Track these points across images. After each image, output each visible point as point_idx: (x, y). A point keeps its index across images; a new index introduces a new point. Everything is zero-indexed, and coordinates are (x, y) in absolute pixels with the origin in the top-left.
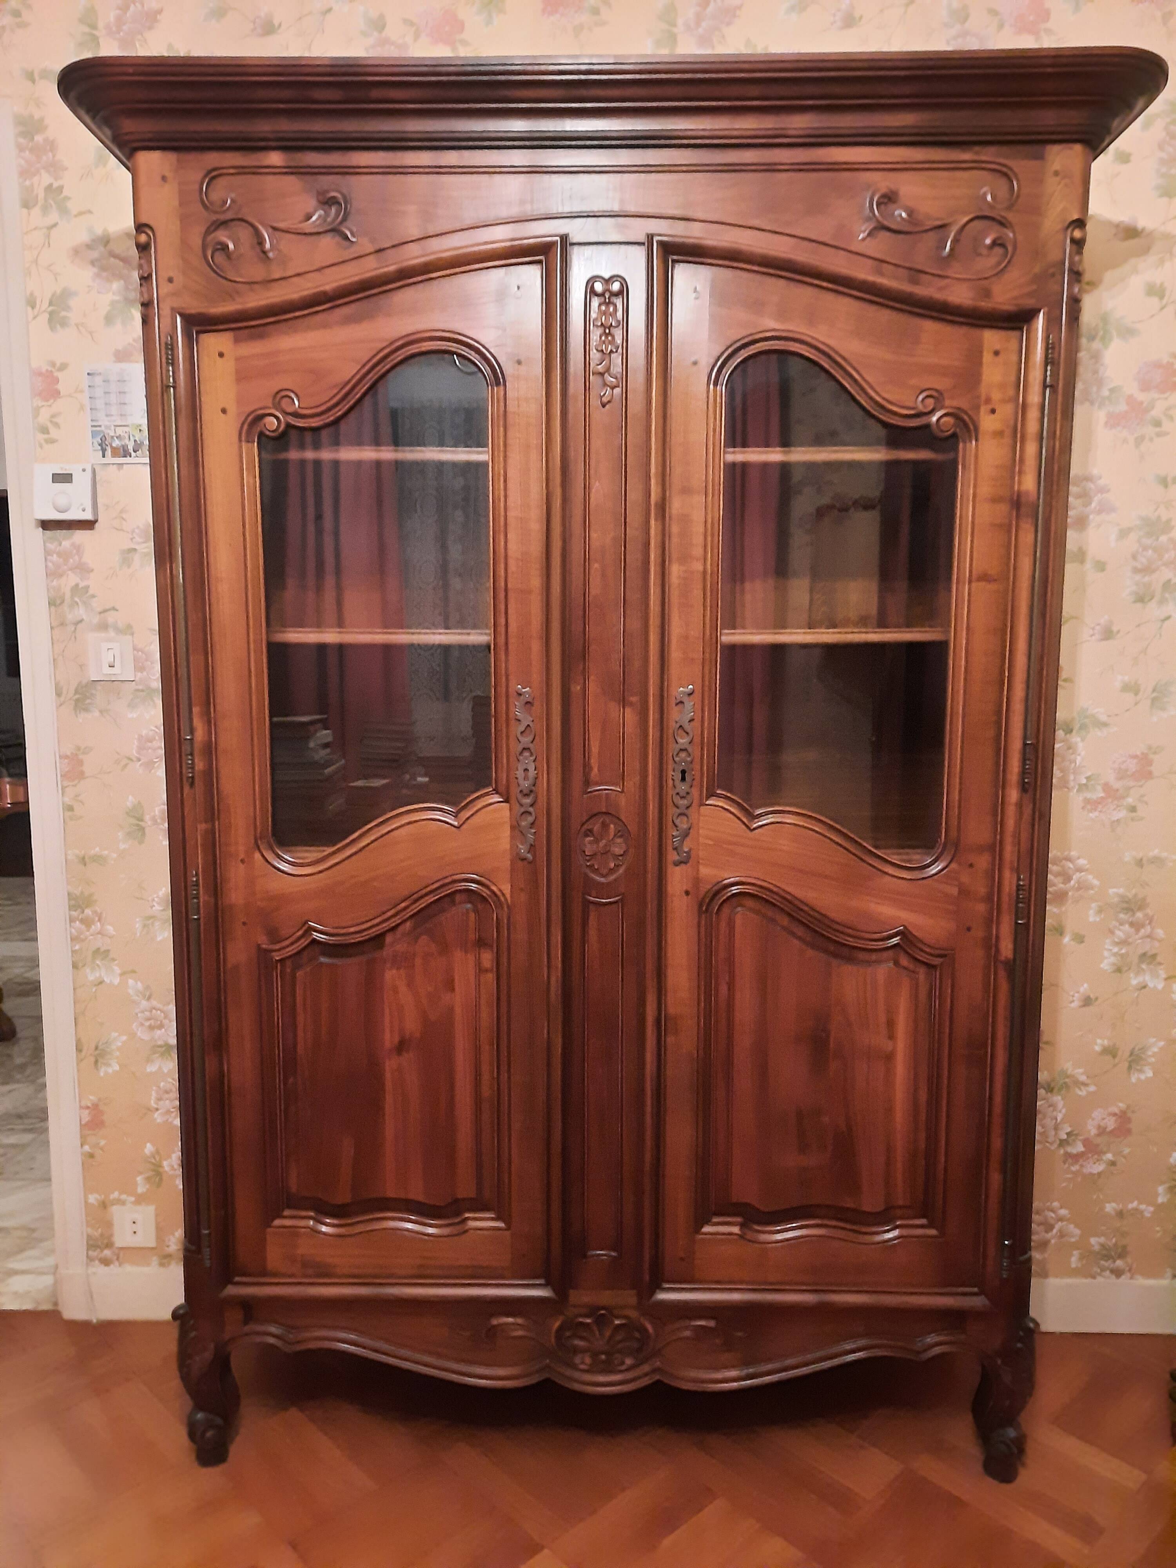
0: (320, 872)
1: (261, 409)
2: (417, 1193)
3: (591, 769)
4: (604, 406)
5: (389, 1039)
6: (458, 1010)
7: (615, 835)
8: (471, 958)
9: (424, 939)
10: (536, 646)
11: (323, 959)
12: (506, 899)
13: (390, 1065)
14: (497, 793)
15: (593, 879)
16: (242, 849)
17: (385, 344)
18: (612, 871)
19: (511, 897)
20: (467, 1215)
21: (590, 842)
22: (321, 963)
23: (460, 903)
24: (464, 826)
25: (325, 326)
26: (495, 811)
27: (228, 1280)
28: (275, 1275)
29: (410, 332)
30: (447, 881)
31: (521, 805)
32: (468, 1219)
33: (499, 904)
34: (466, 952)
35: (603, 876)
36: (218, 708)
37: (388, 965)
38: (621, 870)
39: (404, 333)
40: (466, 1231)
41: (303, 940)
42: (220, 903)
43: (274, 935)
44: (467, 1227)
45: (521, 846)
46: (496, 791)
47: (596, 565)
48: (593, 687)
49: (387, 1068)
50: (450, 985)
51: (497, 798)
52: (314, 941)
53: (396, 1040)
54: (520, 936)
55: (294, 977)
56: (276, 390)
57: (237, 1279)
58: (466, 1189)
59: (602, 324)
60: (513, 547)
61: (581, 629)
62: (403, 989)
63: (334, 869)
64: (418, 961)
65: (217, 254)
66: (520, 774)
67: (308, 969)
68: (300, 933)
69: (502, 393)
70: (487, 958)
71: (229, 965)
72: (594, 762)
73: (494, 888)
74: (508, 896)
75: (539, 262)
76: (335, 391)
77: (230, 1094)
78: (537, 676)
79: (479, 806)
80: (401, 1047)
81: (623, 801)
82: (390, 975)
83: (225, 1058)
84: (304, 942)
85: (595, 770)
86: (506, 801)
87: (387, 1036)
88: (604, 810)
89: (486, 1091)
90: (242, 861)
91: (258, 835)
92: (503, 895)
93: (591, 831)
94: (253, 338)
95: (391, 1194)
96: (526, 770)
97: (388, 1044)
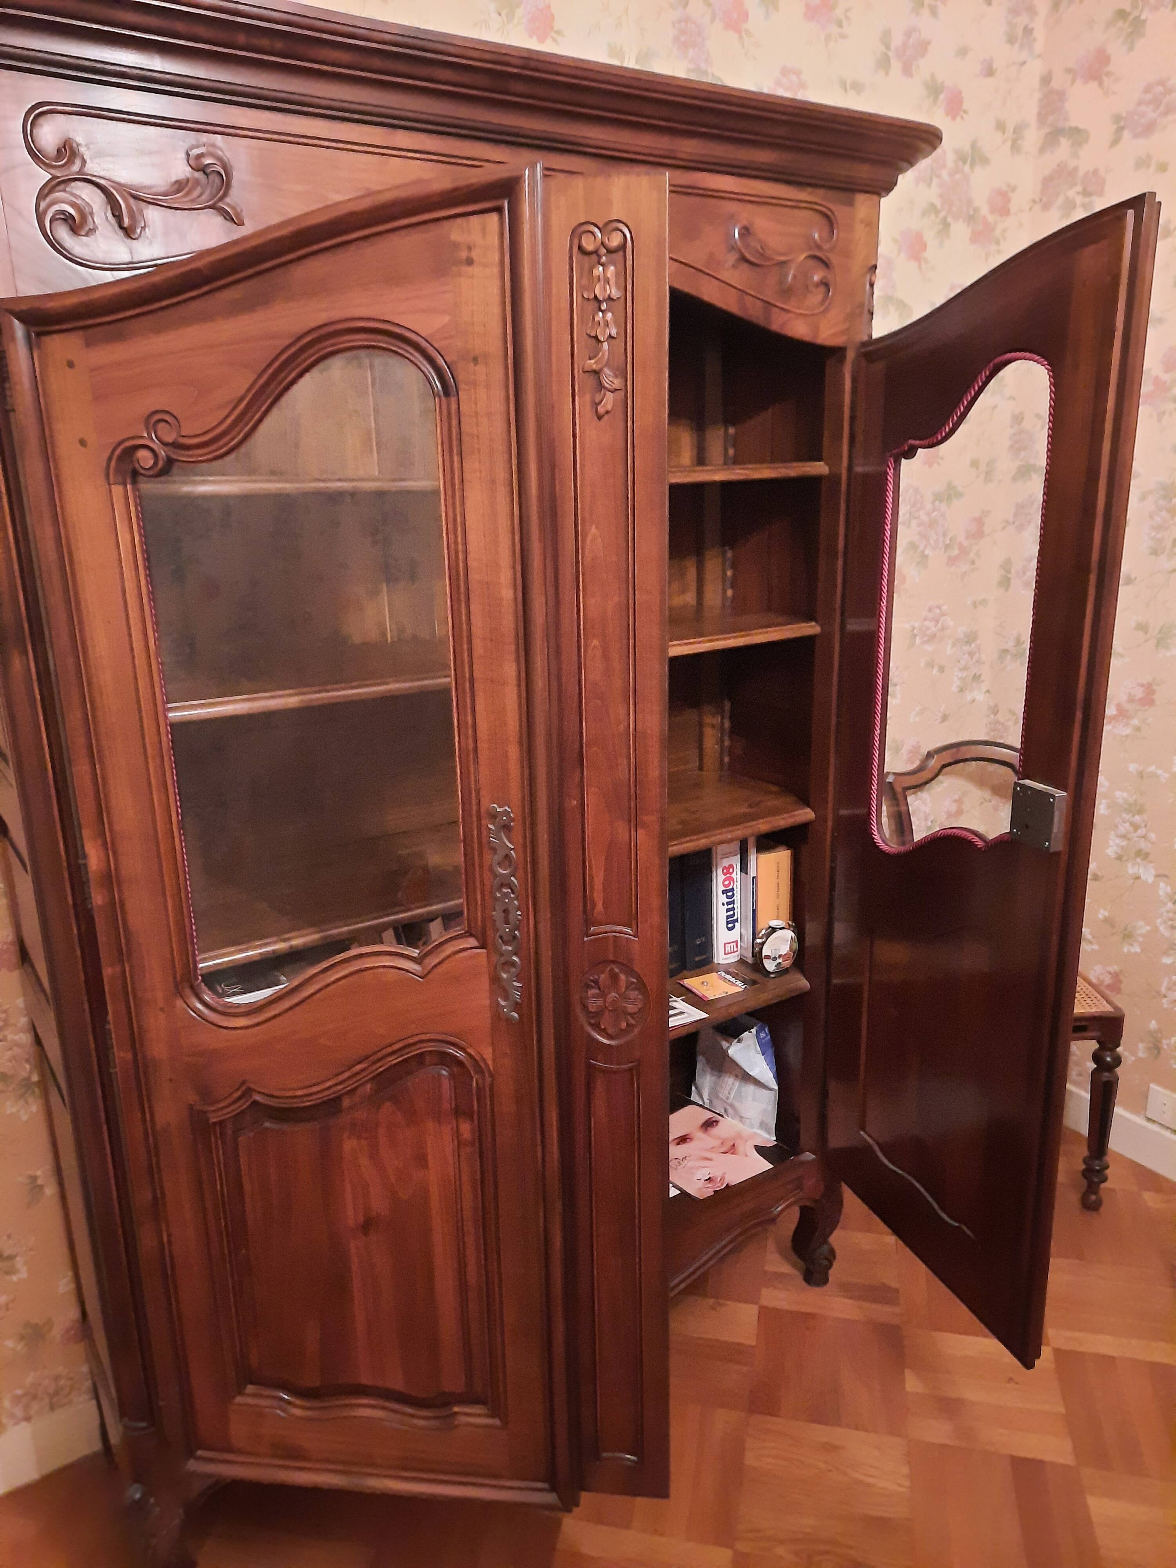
0: (258, 1024)
1: (129, 439)
2: (396, 1382)
3: (594, 905)
4: (600, 418)
5: (351, 1216)
6: (434, 1192)
7: (627, 988)
8: (447, 1131)
9: (388, 1108)
10: (514, 752)
11: (267, 1124)
12: (487, 1065)
13: (354, 1247)
14: (471, 935)
15: (597, 1041)
16: (160, 995)
17: (287, 342)
18: (622, 1033)
19: (494, 1060)
20: (456, 1409)
21: (594, 996)
22: (266, 1129)
23: (430, 1066)
24: (431, 976)
25: (205, 317)
26: (471, 957)
27: (191, 1454)
28: (240, 1452)
29: (320, 323)
30: (412, 1041)
31: (502, 955)
32: (456, 1413)
33: (480, 1070)
34: (439, 1122)
35: (610, 1037)
36: (117, 828)
37: (346, 1134)
38: (636, 1031)
39: (313, 324)
40: (456, 1427)
41: (241, 1102)
42: (140, 1057)
43: (205, 1093)
44: (456, 1423)
45: (503, 1003)
46: (470, 934)
47: (595, 642)
48: (592, 800)
49: (353, 1250)
50: (422, 1160)
51: (473, 942)
52: (255, 1103)
53: (361, 1219)
54: (506, 1106)
55: (235, 1139)
56: (147, 413)
57: (200, 1453)
58: (454, 1382)
59: (596, 296)
60: (476, 619)
61: (577, 729)
62: (364, 1162)
63: (273, 1022)
64: (382, 1131)
65: (56, 224)
66: (498, 915)
67: (251, 1134)
68: (238, 1094)
69: (454, 407)
70: (466, 1129)
71: (158, 1127)
72: (598, 897)
73: (470, 1051)
74: (490, 1062)
75: (499, 210)
76: (226, 412)
77: (173, 1267)
78: (515, 792)
79: (448, 952)
80: (367, 1226)
81: (636, 948)
82: (349, 1145)
83: (164, 1227)
84: (244, 1105)
85: (600, 906)
86: (482, 947)
87: (350, 1212)
88: (611, 958)
89: (472, 1278)
90: (162, 1010)
91: (178, 979)
92: (484, 1060)
93: (596, 982)
94: (111, 339)
95: (365, 1380)
96: (506, 911)
97: (351, 1222)
